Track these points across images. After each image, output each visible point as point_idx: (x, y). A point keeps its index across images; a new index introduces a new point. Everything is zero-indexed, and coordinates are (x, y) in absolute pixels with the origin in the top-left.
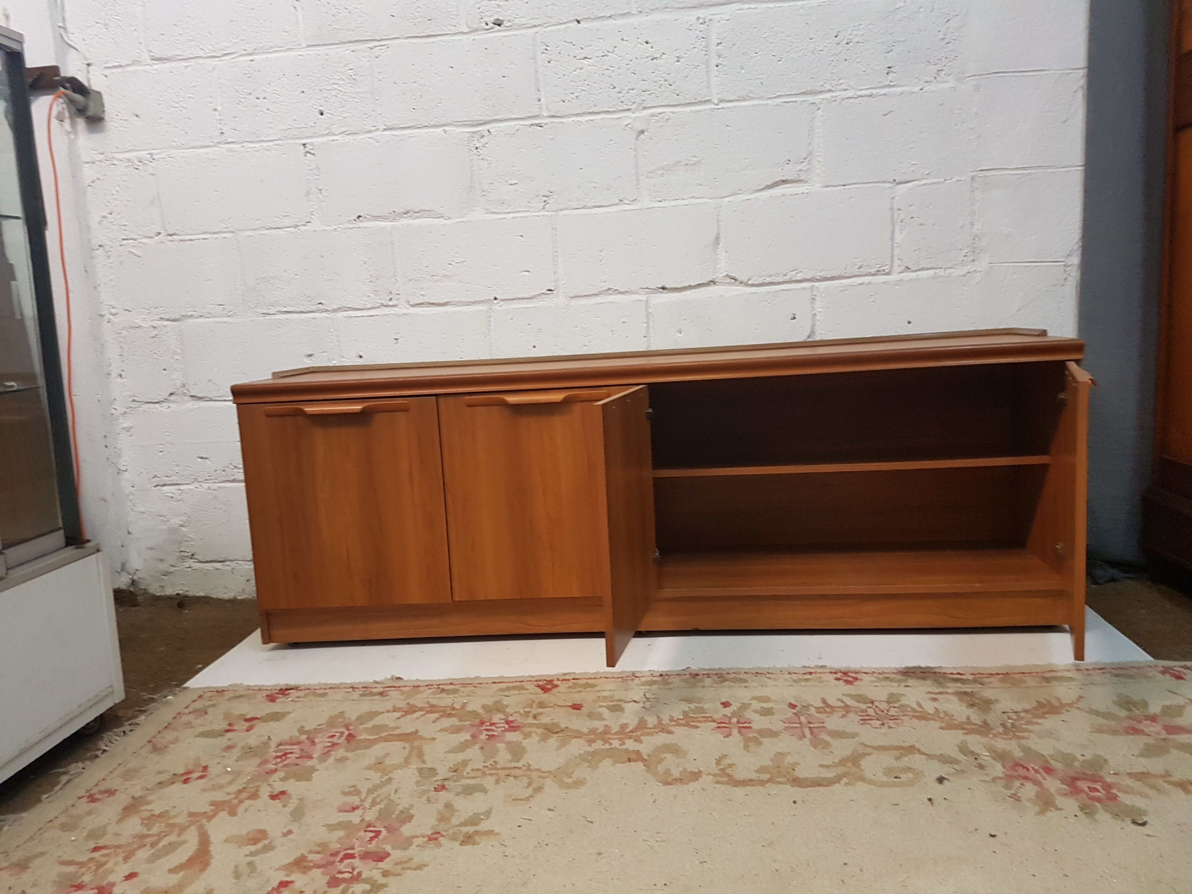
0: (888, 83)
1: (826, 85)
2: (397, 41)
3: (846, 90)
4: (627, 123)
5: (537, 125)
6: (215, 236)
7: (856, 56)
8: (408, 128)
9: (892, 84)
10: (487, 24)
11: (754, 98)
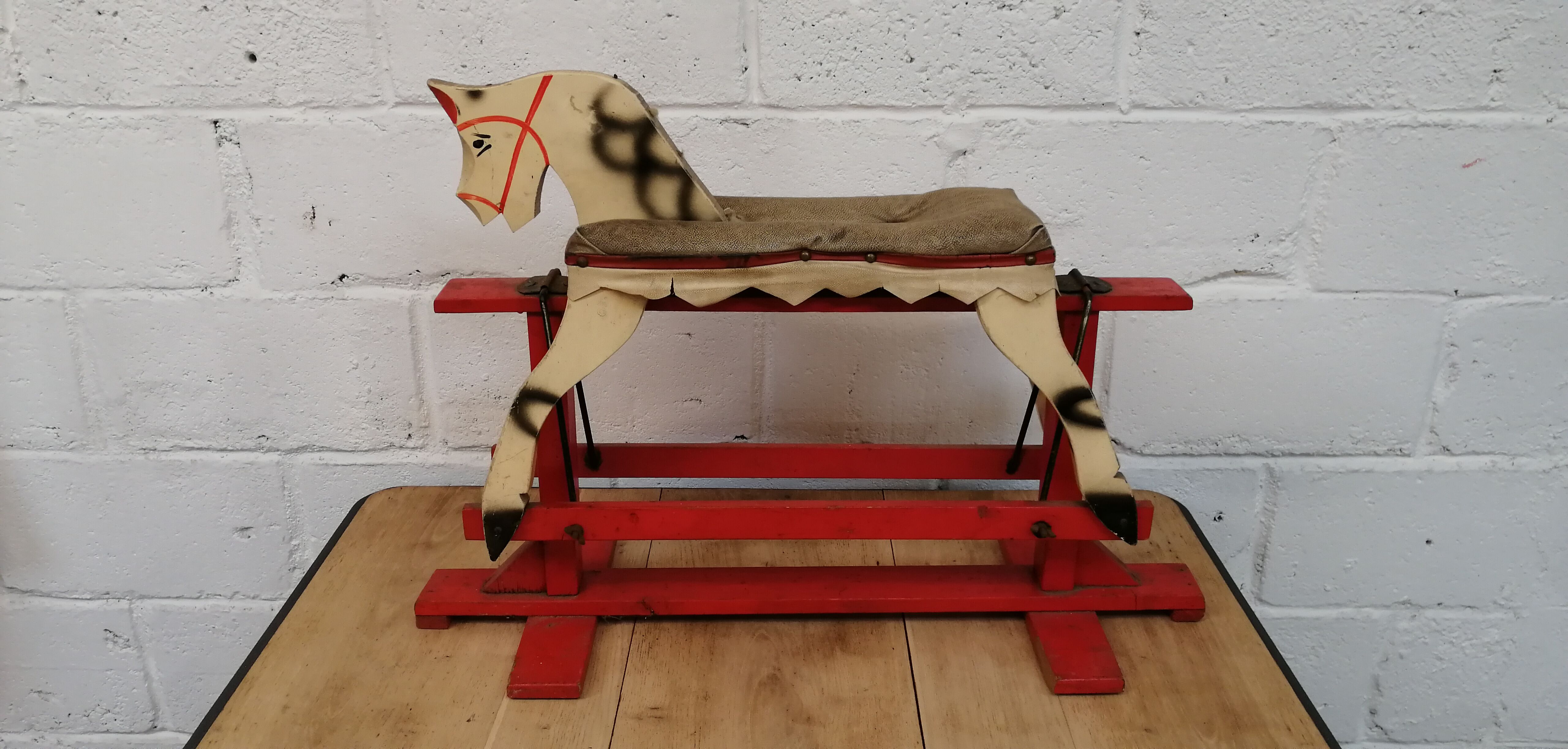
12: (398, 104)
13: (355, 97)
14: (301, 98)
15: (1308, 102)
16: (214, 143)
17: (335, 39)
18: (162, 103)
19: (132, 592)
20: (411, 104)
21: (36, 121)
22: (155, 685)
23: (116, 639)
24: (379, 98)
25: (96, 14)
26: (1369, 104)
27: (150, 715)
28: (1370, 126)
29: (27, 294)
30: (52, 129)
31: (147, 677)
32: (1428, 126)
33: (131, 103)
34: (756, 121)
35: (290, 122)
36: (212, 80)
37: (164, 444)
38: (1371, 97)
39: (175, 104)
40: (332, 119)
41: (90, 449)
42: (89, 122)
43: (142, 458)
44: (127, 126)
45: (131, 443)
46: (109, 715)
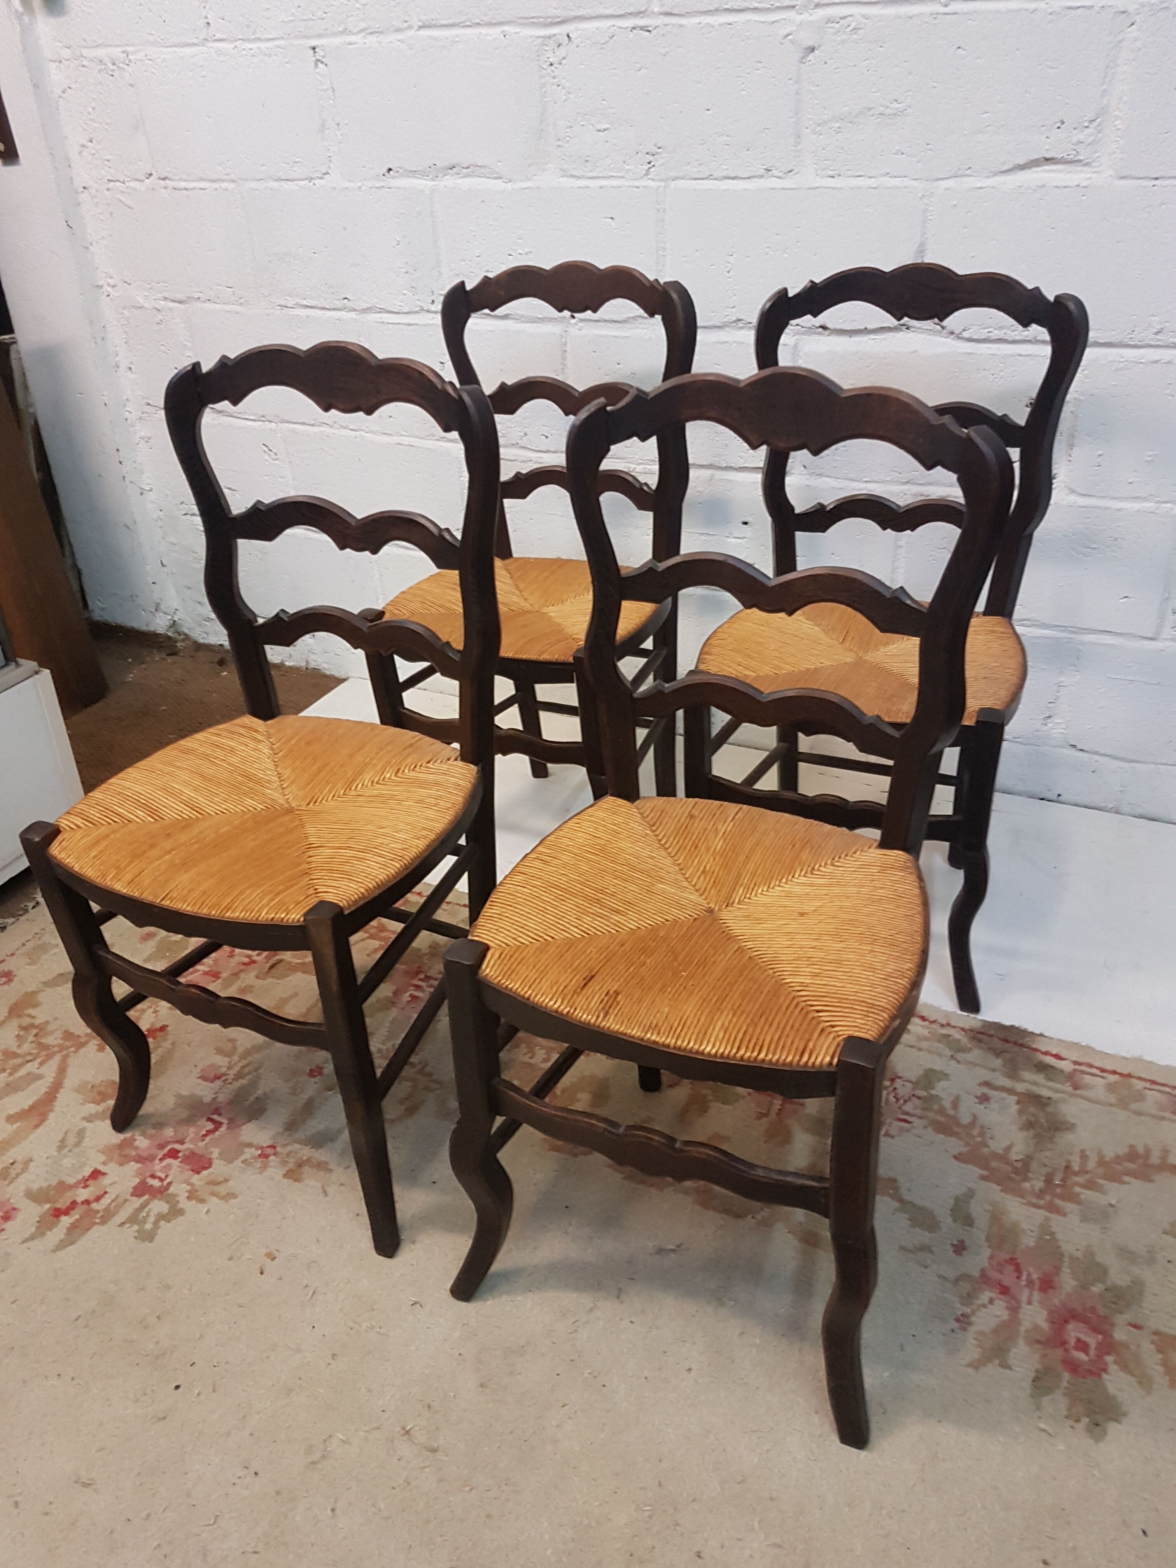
4: (786, 32)
5: (644, 28)
6: (215, 185)
8: (455, 25)
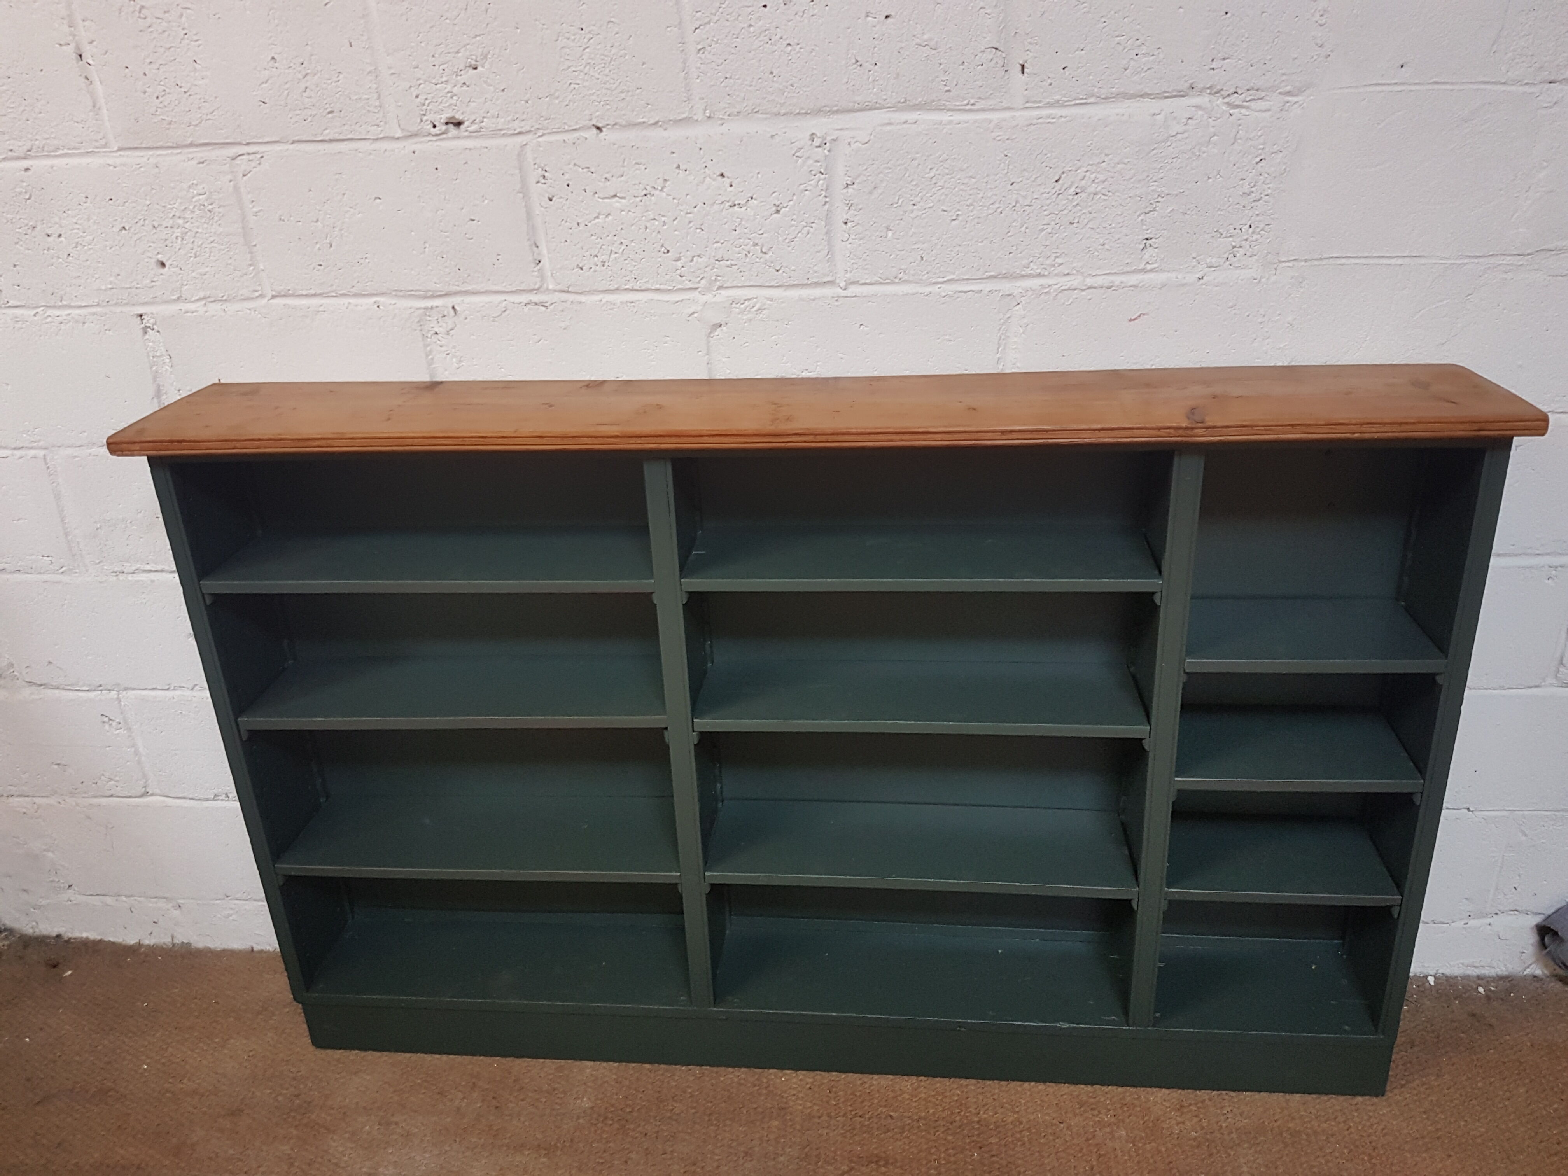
0: (1142, 266)
1: (1032, 264)
2: (277, 147)
3: (1068, 274)
4: (691, 310)
5: (537, 303)
7: (1092, 216)
8: (315, 295)
9: (1149, 267)
10: (435, 126)
11: (905, 281)
12: (273, 297)
13: (240, 292)
14: (202, 294)
15: (992, 273)
16: (141, 332)
17: (222, 247)
18: (100, 302)
19: (118, 685)
20: (284, 296)
21: (12, 319)
22: (143, 759)
23: (111, 722)
24: (260, 293)
25: (46, 236)
26: (1042, 273)
27: (142, 783)
28: (1045, 291)
29: (19, 453)
30: (24, 326)
31: (136, 753)
32: (1095, 288)
33: (79, 303)
34: (552, 304)
35: (195, 314)
36: (134, 284)
37: (129, 567)
38: (1043, 266)
39: (109, 303)
40: (226, 309)
41: (76, 573)
42: (49, 319)
43: (115, 578)
44: (77, 321)
45: (105, 567)
46: (113, 782)
